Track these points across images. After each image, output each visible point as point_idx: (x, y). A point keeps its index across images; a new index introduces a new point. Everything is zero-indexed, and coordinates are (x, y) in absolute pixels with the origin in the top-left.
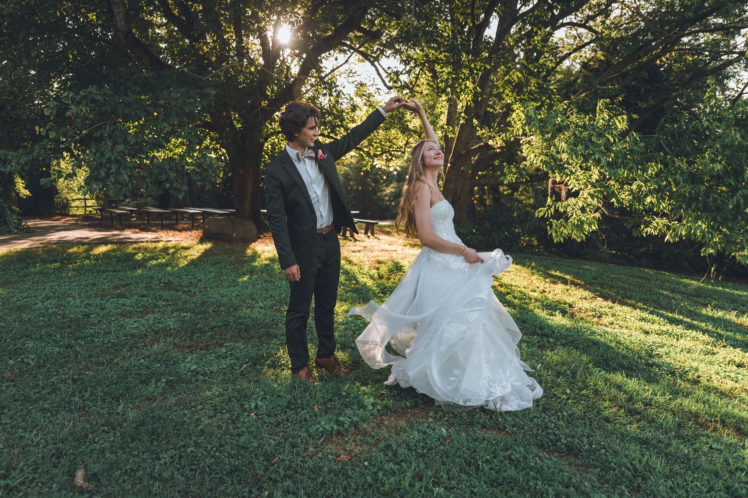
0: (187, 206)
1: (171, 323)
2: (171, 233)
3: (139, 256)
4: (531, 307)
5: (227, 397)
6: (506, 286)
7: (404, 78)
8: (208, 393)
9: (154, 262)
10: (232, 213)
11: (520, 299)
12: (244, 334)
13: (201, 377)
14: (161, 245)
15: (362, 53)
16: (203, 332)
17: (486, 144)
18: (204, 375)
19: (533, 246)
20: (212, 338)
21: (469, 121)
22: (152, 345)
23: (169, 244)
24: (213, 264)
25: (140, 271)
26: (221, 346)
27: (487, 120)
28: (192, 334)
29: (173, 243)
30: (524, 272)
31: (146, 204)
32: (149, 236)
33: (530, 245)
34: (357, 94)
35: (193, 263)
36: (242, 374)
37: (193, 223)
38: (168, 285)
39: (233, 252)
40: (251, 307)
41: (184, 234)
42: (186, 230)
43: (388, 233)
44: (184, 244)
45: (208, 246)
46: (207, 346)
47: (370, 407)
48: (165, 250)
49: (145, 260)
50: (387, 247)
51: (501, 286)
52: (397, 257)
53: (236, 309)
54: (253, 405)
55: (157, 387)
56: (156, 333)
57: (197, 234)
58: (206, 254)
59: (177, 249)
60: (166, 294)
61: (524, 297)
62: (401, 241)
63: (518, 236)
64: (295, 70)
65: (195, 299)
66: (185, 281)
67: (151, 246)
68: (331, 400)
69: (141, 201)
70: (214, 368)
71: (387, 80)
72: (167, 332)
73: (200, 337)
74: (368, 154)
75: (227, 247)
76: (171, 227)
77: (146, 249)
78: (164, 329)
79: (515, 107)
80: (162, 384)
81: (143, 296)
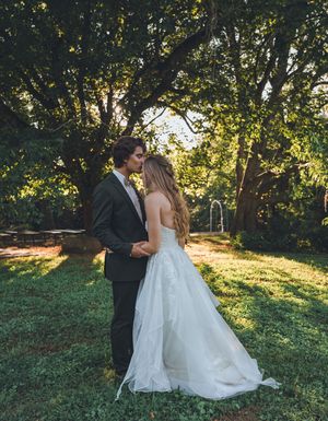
0: (52, 229)
1: (29, 326)
2: (39, 249)
3: (13, 268)
4: (320, 298)
5: (69, 405)
6: (296, 281)
7: (206, 124)
8: (53, 401)
9: (24, 273)
10: (83, 233)
11: (310, 291)
12: (89, 334)
13: (49, 382)
14: (30, 259)
15: (173, 109)
16: (55, 334)
17: (269, 172)
18: (52, 379)
19: (307, 247)
20: (62, 339)
21: (255, 156)
22: (10, 348)
23: (37, 258)
24: (67, 273)
25: (12, 281)
26: (69, 346)
27: (267, 155)
28: (46, 335)
29: (40, 256)
30: (307, 268)
31: (24, 229)
32: (23, 251)
33: (305, 247)
34: (170, 142)
35: (53, 272)
36: (86, 376)
37: (56, 240)
38: (32, 292)
39: (83, 261)
40: (96, 308)
41: (49, 249)
42: (50, 246)
43: (197, 242)
44: (47, 257)
45: (65, 258)
46: (57, 347)
47: (203, 411)
48: (33, 262)
49: (17, 271)
50: (198, 253)
51: (292, 281)
52: (207, 261)
53: (83, 311)
54: (94, 413)
55: (7, 395)
56: (16, 336)
57: (58, 249)
58: (63, 264)
59: (42, 261)
60: (28, 300)
61: (312, 290)
62: (208, 248)
63: (295, 241)
64: (124, 124)
65: (50, 303)
66: (45, 287)
67: (23, 259)
68: (166, 404)
69: (21, 226)
70: (61, 372)
71: (193, 127)
72: (25, 335)
73: (52, 338)
74: (180, 184)
75: (80, 258)
76: (41, 245)
77: (19, 262)
78: (23, 333)
79: (293, 141)
80: (13, 391)
81: (11, 302)
